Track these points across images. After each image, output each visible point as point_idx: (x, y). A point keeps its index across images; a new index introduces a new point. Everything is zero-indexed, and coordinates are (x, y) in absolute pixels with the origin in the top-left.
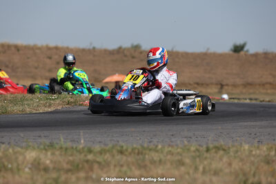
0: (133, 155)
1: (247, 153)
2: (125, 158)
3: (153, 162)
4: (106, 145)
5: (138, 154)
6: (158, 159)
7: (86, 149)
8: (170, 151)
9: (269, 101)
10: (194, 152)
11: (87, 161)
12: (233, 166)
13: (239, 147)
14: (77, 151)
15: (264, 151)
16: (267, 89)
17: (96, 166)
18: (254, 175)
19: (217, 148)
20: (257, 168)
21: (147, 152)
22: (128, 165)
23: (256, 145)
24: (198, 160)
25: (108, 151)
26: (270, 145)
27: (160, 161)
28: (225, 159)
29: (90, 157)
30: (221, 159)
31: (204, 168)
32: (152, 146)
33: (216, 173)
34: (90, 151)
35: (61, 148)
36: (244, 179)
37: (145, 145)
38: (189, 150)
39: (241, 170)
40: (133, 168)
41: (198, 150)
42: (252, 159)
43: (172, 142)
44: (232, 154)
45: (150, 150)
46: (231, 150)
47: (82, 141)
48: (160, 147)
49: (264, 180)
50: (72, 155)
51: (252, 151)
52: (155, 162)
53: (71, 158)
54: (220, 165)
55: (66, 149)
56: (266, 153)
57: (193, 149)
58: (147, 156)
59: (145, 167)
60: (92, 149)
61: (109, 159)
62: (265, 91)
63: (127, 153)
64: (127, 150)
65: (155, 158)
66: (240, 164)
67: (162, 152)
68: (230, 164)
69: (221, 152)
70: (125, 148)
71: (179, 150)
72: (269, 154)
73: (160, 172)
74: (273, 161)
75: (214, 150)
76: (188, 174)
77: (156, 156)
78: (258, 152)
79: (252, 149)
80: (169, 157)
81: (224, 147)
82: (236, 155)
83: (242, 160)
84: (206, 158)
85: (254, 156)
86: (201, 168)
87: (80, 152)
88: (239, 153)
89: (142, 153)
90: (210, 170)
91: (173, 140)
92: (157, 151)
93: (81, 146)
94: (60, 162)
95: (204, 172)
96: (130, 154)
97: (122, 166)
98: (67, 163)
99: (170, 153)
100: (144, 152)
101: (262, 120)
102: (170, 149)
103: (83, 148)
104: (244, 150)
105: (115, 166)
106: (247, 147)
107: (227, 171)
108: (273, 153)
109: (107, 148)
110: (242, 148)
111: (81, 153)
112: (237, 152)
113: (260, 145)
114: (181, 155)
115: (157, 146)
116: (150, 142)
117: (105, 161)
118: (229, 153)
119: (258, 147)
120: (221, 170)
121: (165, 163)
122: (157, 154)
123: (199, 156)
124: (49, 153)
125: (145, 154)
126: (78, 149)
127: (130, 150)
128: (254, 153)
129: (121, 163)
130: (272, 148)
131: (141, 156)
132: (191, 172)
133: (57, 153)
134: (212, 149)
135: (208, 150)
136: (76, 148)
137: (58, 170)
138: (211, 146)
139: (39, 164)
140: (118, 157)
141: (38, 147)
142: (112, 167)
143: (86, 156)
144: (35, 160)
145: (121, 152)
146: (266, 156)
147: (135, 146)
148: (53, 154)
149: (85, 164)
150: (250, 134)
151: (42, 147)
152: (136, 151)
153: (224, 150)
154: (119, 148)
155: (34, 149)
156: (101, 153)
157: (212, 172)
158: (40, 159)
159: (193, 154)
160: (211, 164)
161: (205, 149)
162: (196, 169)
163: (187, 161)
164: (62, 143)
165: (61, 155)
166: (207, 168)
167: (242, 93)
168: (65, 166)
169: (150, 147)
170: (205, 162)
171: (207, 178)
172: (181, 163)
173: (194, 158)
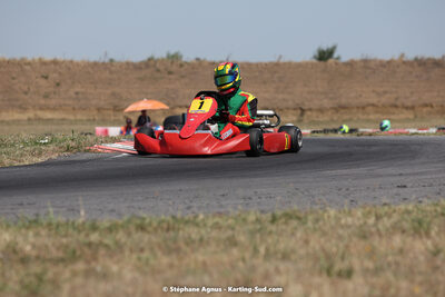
0: (159, 231)
1: (333, 223)
2: (146, 237)
3: (189, 242)
4: (120, 215)
5: (168, 230)
6: (198, 237)
7: (87, 226)
8: (217, 223)
9: (370, 135)
10: (253, 223)
11: (90, 245)
12: (312, 243)
13: (321, 212)
14: (74, 228)
15: (359, 219)
16: (369, 114)
17: (102, 251)
18: (343, 258)
19: (288, 216)
20: (347, 247)
21: (181, 226)
22: (152, 249)
23: (346, 209)
24: (258, 236)
25: (122, 226)
26: (368, 209)
27: (201, 240)
28: (299, 234)
29: (94, 237)
30: (293, 234)
31: (267, 249)
32: (189, 216)
33: (285, 257)
34: (94, 228)
35: (50, 224)
36: (326, 265)
37: (179, 215)
38: (244, 220)
39: (323, 250)
40: (159, 254)
41: (258, 220)
42: (341, 232)
43: (221, 206)
44: (310, 224)
45: (187, 222)
46: (310, 218)
47: (82, 213)
48: (201, 217)
49: (357, 266)
50: (66, 236)
51: (340, 219)
52: (193, 242)
53: (64, 241)
54: (292, 243)
55: (58, 226)
56: (361, 222)
57: (252, 217)
58: (181, 232)
59: (178, 250)
60: (98, 224)
61: (123, 240)
62: (365, 117)
63: (150, 229)
64: (150, 224)
65: (193, 236)
66: (322, 240)
67: (205, 225)
68: (307, 242)
69: (294, 223)
70: (147, 221)
71: (231, 221)
72: (365, 223)
73: (200, 258)
74: (372, 234)
75: (283, 220)
76: (244, 260)
77: (194, 233)
78: (350, 220)
79: (340, 216)
80: (214, 234)
81: (298, 214)
82: (317, 226)
83: (324, 234)
84: (270, 233)
85: (342, 227)
86: (262, 250)
87: (79, 229)
88: (321, 223)
89: (173, 229)
90: (276, 253)
91: (223, 203)
92: (197, 225)
93: (80, 221)
94: (46, 246)
95: (268, 256)
96: (156, 229)
97: (142, 250)
98: (58, 249)
99: (217, 226)
100: (176, 226)
101: (358, 166)
102: (217, 219)
103: (84, 223)
104: (329, 217)
105: (131, 251)
106: (332, 212)
107: (302, 252)
108: (372, 221)
109: (120, 222)
110: (326, 215)
111: (80, 232)
112: (317, 220)
113: (353, 209)
114: (233, 229)
115: (196, 217)
116: (189, 208)
117: (117, 243)
118: (305, 223)
119: (350, 212)
120: (293, 251)
121: (208, 243)
122: (196, 230)
123: (259, 230)
124: (31, 233)
125: (179, 229)
126: (76, 224)
127: (155, 224)
128: (343, 221)
129: (142, 245)
130: (370, 212)
131: (172, 234)
132: (247, 255)
133: (44, 232)
134: (280, 218)
135: (274, 220)
136: (73, 223)
137: (44, 260)
138: (279, 213)
139: (15, 251)
140: (137, 236)
141: (15, 223)
142: (127, 253)
143: (87, 235)
144: (8, 246)
145: (142, 228)
146: (361, 226)
147: (163, 217)
148: (37, 235)
149: (86, 250)
150: (340, 190)
151: (20, 223)
152: (165, 226)
153: (299, 218)
154: (138, 222)
155: (8, 226)
156: (111, 230)
157: (280, 256)
158: (17, 244)
159: (251, 227)
160: (278, 241)
161: (270, 219)
162: (256, 251)
163: (242, 238)
164: (52, 216)
165: (49, 236)
166: (272, 249)
167: (332, 120)
168: (55, 254)
169: (186, 218)
170: (270, 240)
171: (270, 266)
172: (232, 242)
173: (252, 233)
